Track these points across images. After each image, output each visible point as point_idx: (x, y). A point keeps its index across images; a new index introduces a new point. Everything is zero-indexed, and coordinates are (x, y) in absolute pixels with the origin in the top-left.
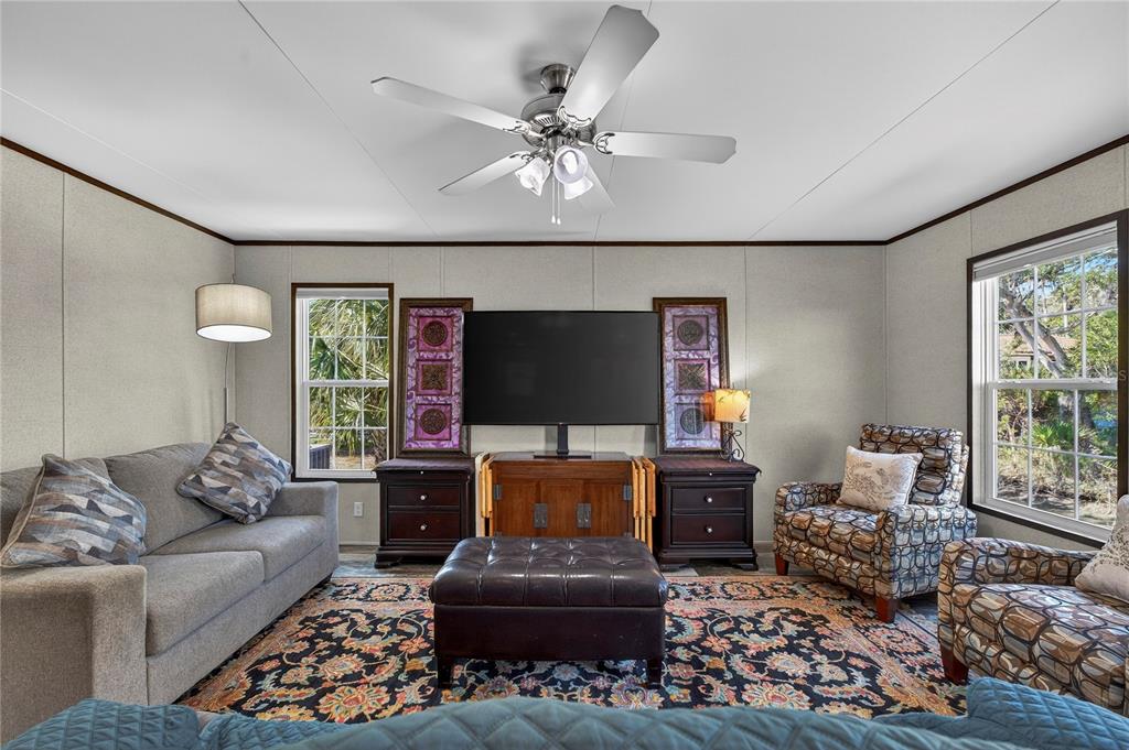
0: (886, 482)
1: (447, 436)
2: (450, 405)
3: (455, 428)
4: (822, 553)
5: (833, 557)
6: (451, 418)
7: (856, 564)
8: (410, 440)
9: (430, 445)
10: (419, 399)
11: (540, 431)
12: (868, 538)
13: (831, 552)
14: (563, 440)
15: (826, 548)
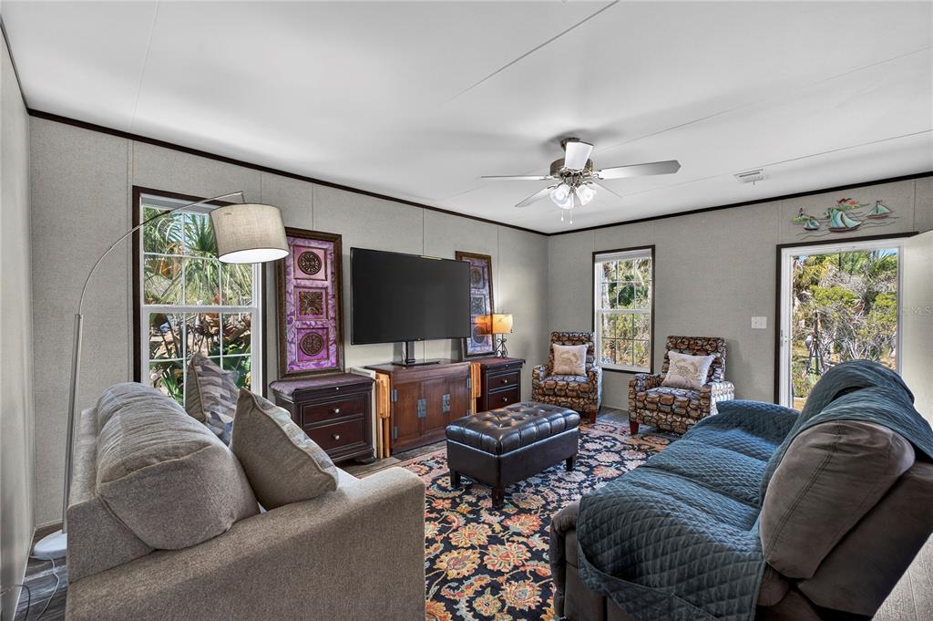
0: (577, 359)
1: (325, 356)
2: (327, 328)
3: (333, 348)
4: (563, 399)
5: (569, 399)
6: (328, 338)
7: (581, 400)
8: (292, 363)
9: (311, 366)
10: (298, 324)
11: (390, 347)
12: (587, 386)
13: (568, 397)
14: (410, 351)
15: (566, 396)
